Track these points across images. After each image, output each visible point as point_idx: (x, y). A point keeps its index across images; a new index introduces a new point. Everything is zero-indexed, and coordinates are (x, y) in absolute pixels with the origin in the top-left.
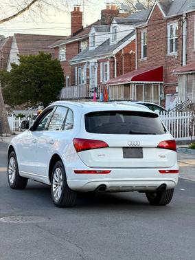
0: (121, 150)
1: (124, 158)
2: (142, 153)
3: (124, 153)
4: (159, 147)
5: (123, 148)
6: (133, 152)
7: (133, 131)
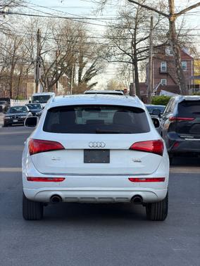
0: (82, 153)
1: (85, 162)
2: (109, 156)
3: (85, 157)
4: (131, 149)
5: (85, 150)
6: (97, 156)
7: (98, 129)
